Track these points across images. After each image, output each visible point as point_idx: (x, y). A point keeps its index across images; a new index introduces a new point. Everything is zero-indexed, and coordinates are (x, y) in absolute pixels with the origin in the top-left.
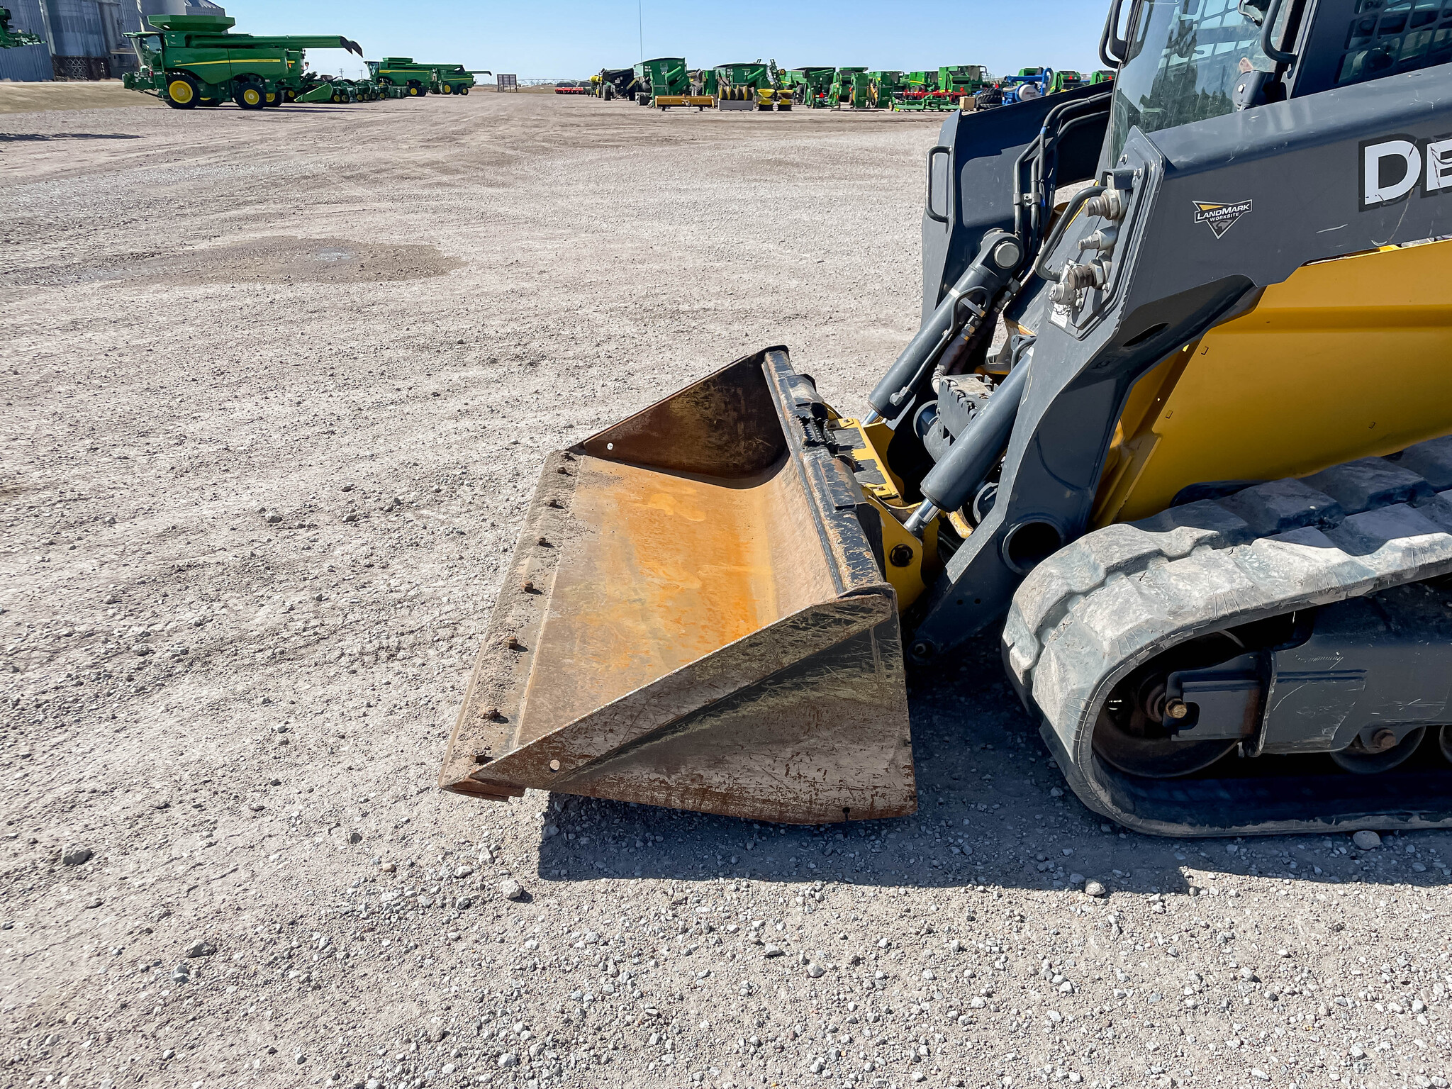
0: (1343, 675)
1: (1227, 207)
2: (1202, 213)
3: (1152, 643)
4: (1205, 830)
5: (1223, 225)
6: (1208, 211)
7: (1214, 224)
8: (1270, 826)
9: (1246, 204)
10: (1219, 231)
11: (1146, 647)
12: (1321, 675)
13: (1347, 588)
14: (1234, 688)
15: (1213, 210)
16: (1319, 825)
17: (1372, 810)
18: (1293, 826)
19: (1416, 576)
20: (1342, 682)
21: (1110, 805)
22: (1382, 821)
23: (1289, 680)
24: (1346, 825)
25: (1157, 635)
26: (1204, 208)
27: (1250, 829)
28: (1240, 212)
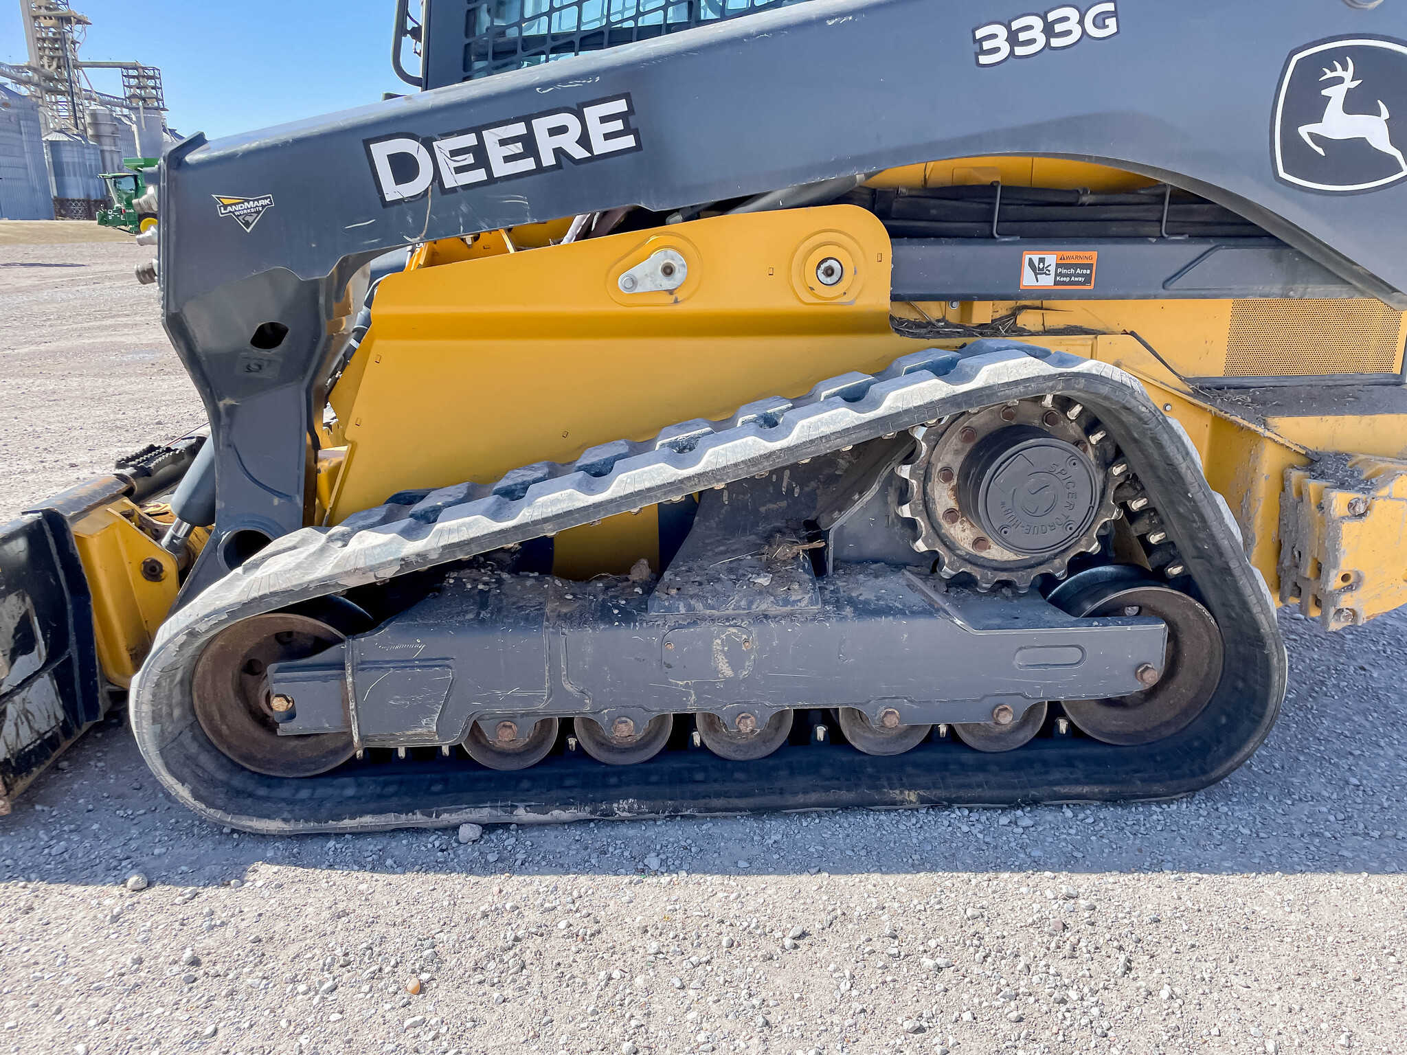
0: (427, 663)
1: (248, 201)
2: (225, 207)
3: (187, 627)
4: (301, 826)
5: (250, 219)
6: (231, 205)
7: (241, 218)
8: (368, 820)
9: (266, 198)
10: (247, 224)
11: (181, 631)
12: (405, 664)
13: (372, 569)
14: (325, 679)
15: (235, 204)
16: (418, 819)
17: (476, 803)
18: (390, 820)
19: (441, 555)
20: (425, 670)
21: (192, 800)
22: (485, 813)
23: (372, 668)
24: (447, 818)
25: (192, 619)
26: (226, 202)
27: (347, 823)
28: (263, 206)
